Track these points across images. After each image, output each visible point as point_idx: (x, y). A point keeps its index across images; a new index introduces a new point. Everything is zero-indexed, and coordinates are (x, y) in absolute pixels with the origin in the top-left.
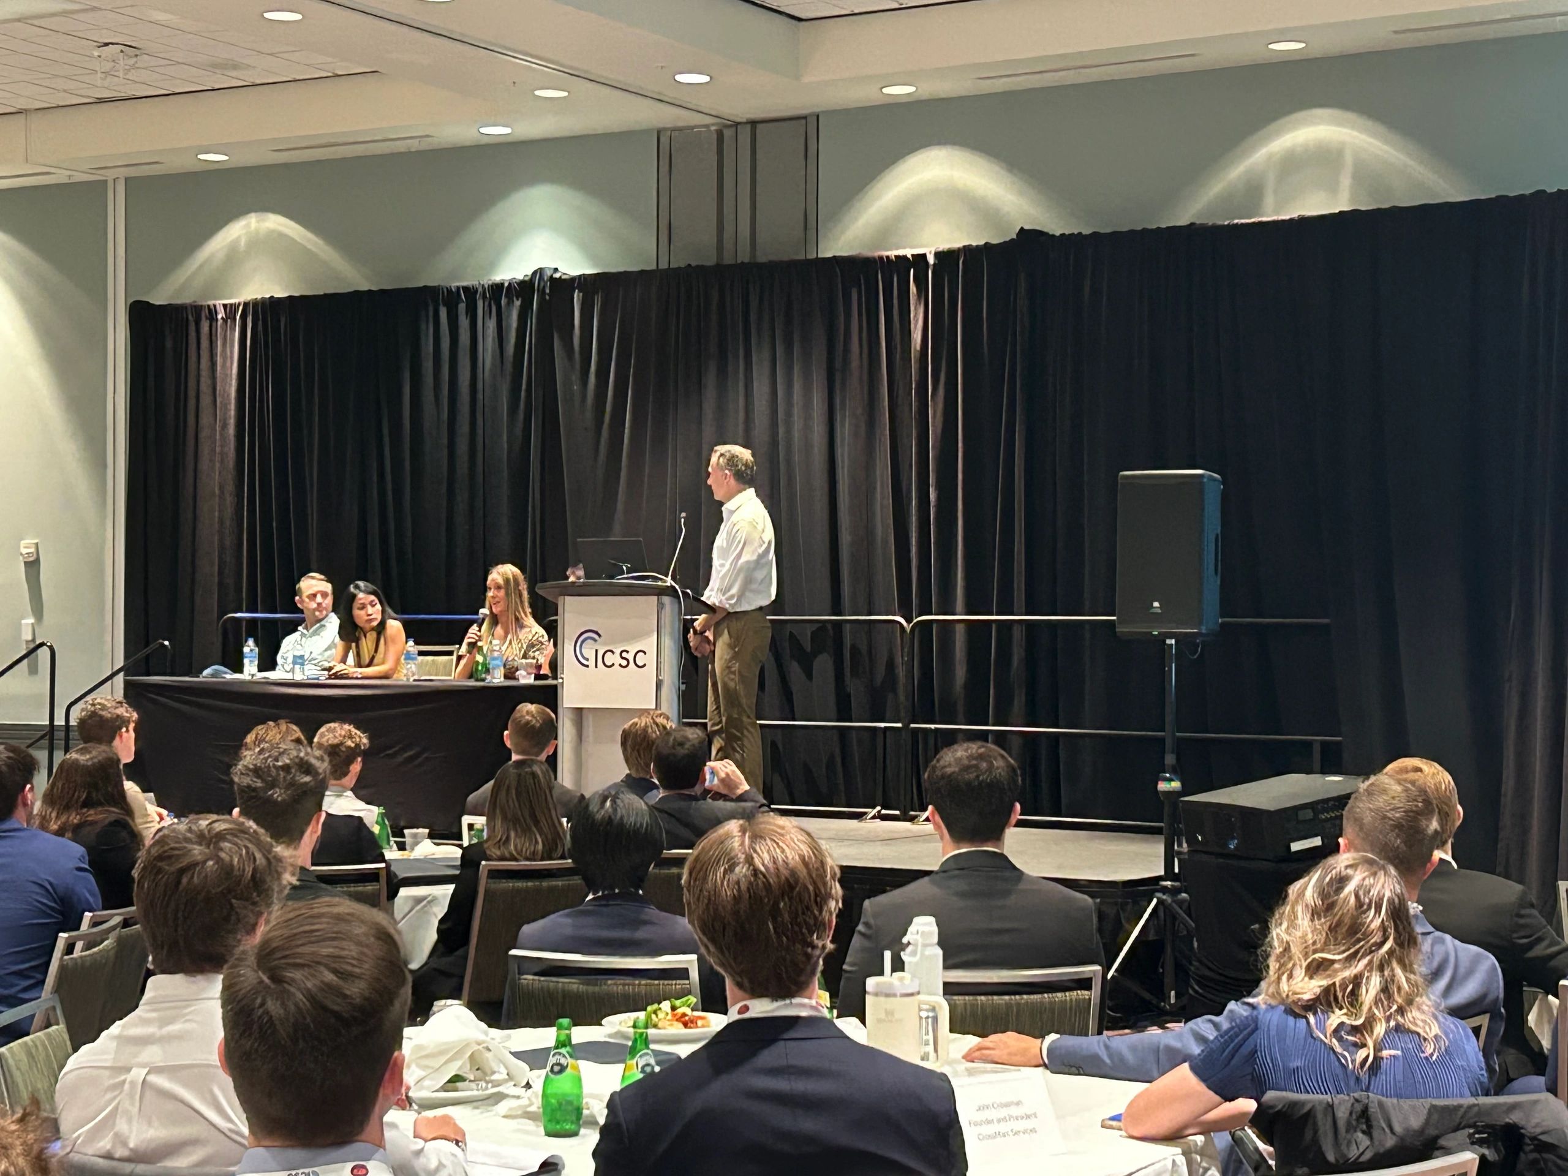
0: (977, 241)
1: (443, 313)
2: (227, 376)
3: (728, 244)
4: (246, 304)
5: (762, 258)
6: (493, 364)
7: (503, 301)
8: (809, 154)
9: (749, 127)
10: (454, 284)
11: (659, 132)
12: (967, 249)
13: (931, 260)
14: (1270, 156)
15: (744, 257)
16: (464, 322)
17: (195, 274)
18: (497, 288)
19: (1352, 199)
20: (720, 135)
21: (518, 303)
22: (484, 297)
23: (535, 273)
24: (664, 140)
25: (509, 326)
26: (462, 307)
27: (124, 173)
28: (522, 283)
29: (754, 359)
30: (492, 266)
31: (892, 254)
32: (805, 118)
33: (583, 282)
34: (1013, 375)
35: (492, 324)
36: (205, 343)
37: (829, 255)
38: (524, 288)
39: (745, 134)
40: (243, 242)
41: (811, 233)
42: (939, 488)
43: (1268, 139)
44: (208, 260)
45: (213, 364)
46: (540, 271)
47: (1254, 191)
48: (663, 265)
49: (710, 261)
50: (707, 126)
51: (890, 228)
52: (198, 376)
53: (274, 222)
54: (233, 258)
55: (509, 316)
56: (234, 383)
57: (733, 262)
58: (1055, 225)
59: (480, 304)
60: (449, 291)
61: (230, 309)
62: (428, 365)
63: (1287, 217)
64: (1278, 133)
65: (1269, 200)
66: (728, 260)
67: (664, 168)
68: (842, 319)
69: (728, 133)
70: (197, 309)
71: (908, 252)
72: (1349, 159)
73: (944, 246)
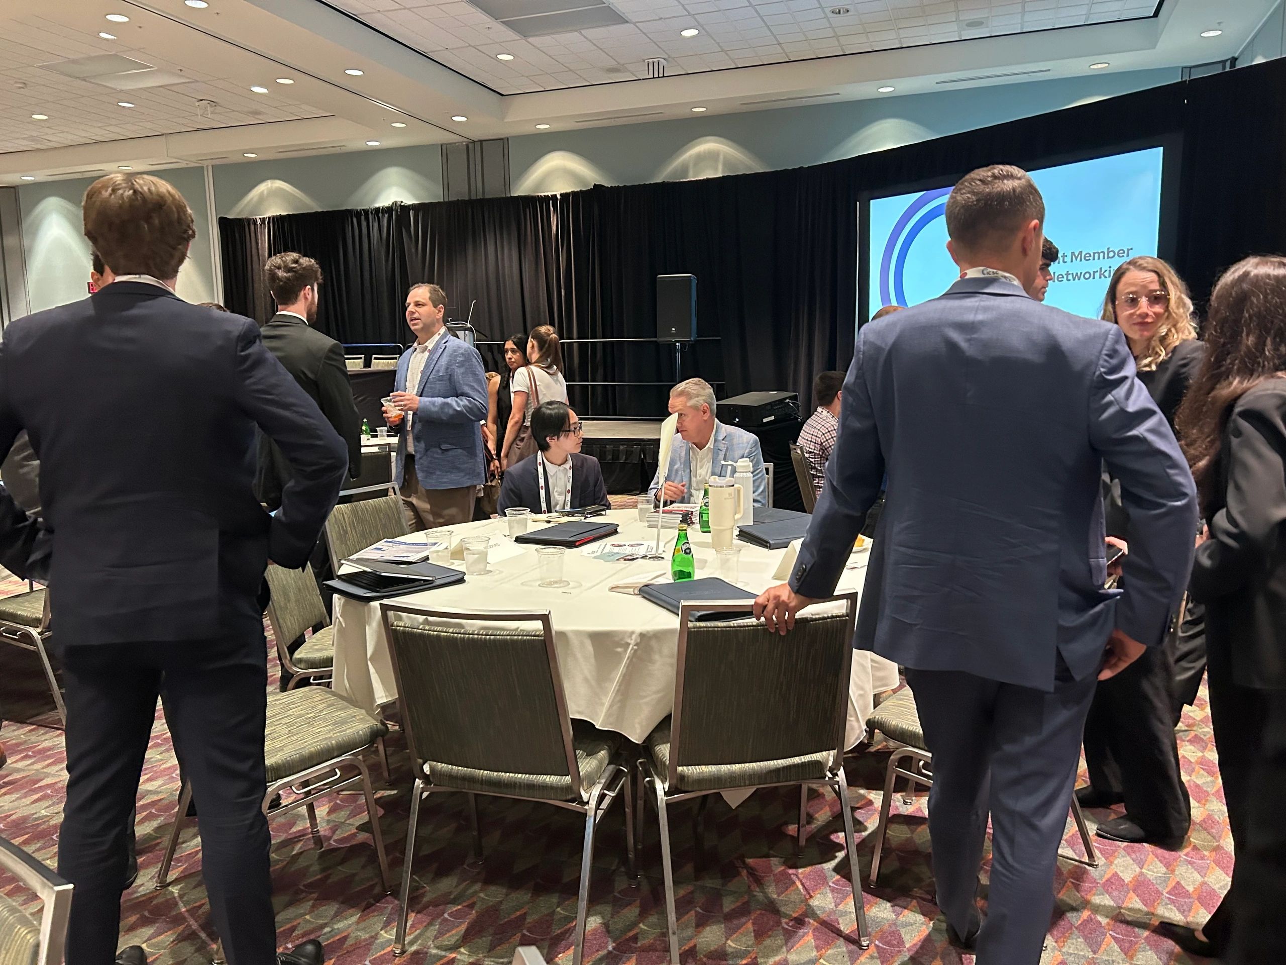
0: (577, 189)
1: (355, 220)
2: (263, 248)
3: (473, 193)
4: (269, 218)
5: (487, 197)
6: (378, 241)
7: (380, 215)
8: (505, 154)
9: (479, 143)
10: (359, 208)
11: (441, 145)
12: (574, 193)
13: (559, 197)
14: (690, 156)
15: (480, 196)
16: (364, 224)
17: (246, 205)
18: (377, 210)
19: (723, 171)
20: (467, 146)
21: (386, 216)
22: (372, 213)
23: (393, 203)
24: (444, 148)
25: (383, 225)
26: (363, 218)
27: (210, 163)
28: (388, 208)
29: (487, 236)
30: (374, 200)
31: (542, 194)
32: (502, 139)
33: (413, 207)
34: (593, 241)
35: (376, 225)
36: (253, 235)
37: (516, 195)
38: (389, 210)
39: (478, 146)
40: (265, 192)
41: (507, 186)
42: (565, 289)
43: (690, 149)
44: (252, 199)
45: (257, 243)
46: (396, 202)
47: (685, 169)
48: (446, 200)
49: (467, 198)
50: (462, 143)
51: (540, 184)
52: (251, 248)
53: (279, 184)
54: (262, 199)
55: (383, 221)
56: (267, 250)
57: (475, 198)
58: (607, 184)
59: (370, 216)
60: (357, 210)
61: (263, 220)
62: (350, 241)
63: (702, 178)
64: (694, 146)
65: (691, 173)
66: (473, 197)
67: (445, 160)
68: (523, 220)
69: (471, 146)
70: (249, 220)
71: (549, 194)
72: (721, 157)
73: (563, 192)
